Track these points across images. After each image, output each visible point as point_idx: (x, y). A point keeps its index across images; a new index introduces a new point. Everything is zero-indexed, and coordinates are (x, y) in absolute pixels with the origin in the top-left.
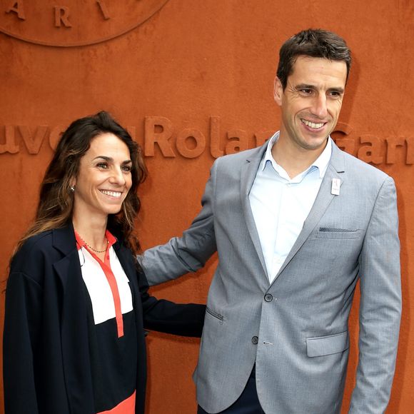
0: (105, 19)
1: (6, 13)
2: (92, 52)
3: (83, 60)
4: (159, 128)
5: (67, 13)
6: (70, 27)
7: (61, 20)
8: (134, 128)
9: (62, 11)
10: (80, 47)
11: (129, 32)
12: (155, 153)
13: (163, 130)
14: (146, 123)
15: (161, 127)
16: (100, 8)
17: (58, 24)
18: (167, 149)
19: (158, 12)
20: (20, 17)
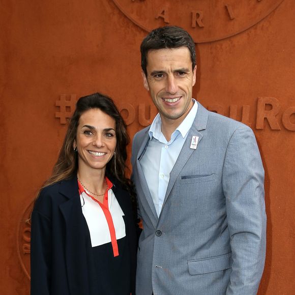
0: (231, 19)
1: (156, 19)
2: (218, 46)
3: (212, 53)
4: (269, 106)
5: (201, 16)
6: (203, 27)
7: (196, 22)
8: (249, 106)
9: (198, 15)
10: (210, 43)
11: (249, 29)
12: (265, 127)
13: (272, 108)
14: (259, 103)
15: (271, 105)
16: (227, 10)
17: (194, 25)
18: (274, 123)
19: (274, 11)
20: (165, 21)
